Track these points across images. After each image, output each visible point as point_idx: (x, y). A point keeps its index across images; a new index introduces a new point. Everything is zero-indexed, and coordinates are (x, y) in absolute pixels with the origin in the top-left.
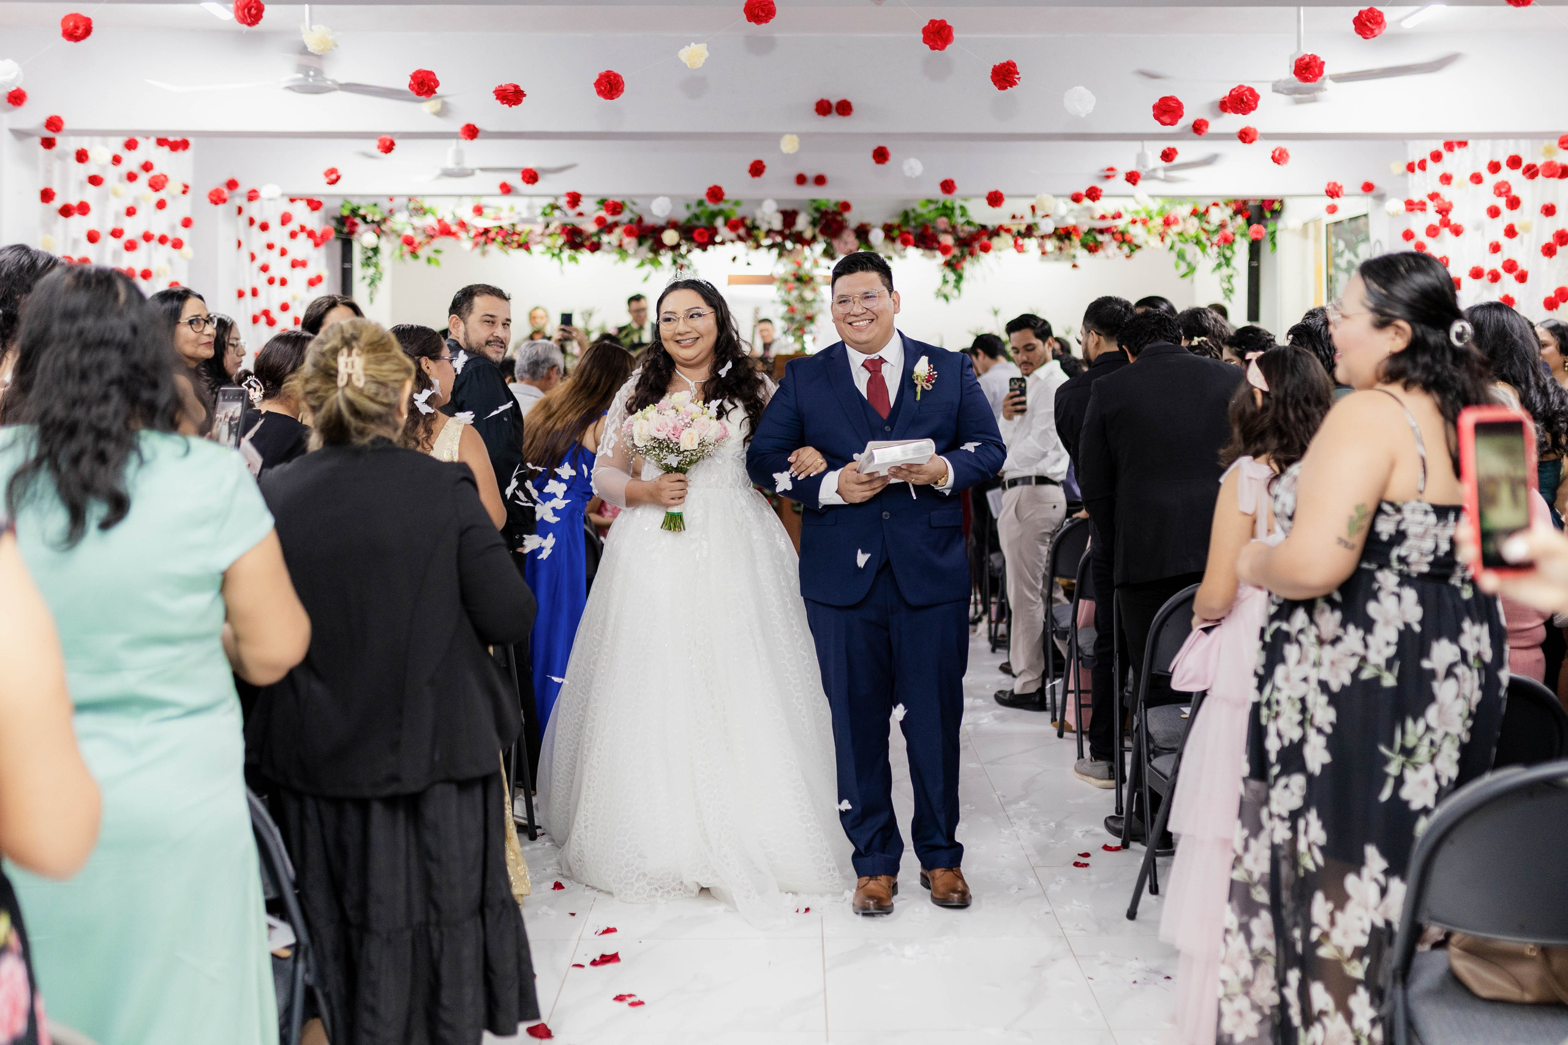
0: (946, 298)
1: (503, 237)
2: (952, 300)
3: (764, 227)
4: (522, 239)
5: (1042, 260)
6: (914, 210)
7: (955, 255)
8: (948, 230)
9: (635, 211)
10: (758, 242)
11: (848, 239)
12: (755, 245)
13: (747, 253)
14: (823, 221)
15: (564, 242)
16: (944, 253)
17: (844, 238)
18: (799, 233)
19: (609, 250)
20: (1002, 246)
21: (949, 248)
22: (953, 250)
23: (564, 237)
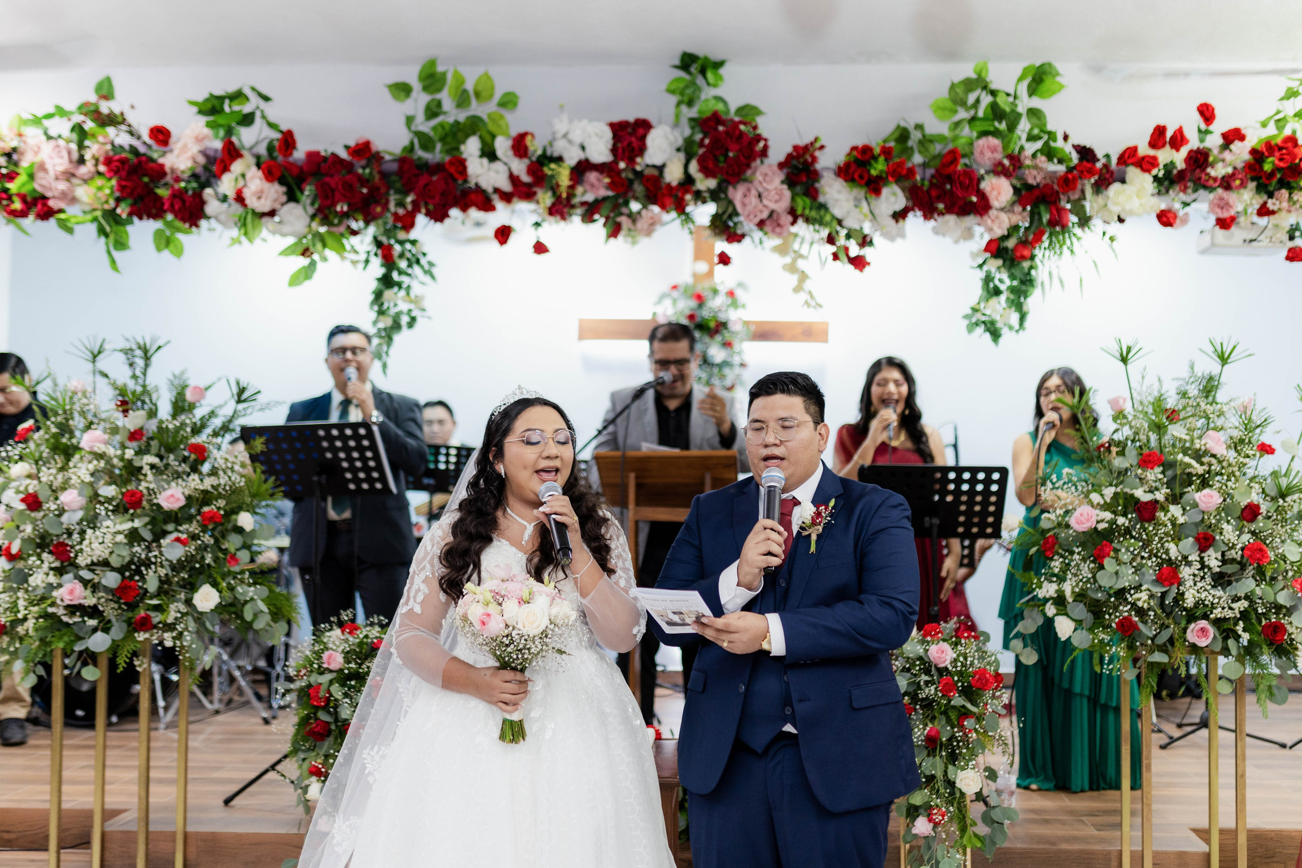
0: (995, 334)
2: (1004, 335)
3: (572, 157)
6: (917, 126)
7: (1015, 228)
8: (1000, 169)
9: (272, 119)
10: (560, 196)
11: (765, 185)
12: (553, 205)
13: (537, 224)
14: (707, 141)
15: (118, 194)
16: (989, 222)
17: (756, 183)
18: (653, 176)
19: (222, 217)
20: (1128, 207)
21: (1002, 209)
22: (1011, 215)
23: (118, 183)
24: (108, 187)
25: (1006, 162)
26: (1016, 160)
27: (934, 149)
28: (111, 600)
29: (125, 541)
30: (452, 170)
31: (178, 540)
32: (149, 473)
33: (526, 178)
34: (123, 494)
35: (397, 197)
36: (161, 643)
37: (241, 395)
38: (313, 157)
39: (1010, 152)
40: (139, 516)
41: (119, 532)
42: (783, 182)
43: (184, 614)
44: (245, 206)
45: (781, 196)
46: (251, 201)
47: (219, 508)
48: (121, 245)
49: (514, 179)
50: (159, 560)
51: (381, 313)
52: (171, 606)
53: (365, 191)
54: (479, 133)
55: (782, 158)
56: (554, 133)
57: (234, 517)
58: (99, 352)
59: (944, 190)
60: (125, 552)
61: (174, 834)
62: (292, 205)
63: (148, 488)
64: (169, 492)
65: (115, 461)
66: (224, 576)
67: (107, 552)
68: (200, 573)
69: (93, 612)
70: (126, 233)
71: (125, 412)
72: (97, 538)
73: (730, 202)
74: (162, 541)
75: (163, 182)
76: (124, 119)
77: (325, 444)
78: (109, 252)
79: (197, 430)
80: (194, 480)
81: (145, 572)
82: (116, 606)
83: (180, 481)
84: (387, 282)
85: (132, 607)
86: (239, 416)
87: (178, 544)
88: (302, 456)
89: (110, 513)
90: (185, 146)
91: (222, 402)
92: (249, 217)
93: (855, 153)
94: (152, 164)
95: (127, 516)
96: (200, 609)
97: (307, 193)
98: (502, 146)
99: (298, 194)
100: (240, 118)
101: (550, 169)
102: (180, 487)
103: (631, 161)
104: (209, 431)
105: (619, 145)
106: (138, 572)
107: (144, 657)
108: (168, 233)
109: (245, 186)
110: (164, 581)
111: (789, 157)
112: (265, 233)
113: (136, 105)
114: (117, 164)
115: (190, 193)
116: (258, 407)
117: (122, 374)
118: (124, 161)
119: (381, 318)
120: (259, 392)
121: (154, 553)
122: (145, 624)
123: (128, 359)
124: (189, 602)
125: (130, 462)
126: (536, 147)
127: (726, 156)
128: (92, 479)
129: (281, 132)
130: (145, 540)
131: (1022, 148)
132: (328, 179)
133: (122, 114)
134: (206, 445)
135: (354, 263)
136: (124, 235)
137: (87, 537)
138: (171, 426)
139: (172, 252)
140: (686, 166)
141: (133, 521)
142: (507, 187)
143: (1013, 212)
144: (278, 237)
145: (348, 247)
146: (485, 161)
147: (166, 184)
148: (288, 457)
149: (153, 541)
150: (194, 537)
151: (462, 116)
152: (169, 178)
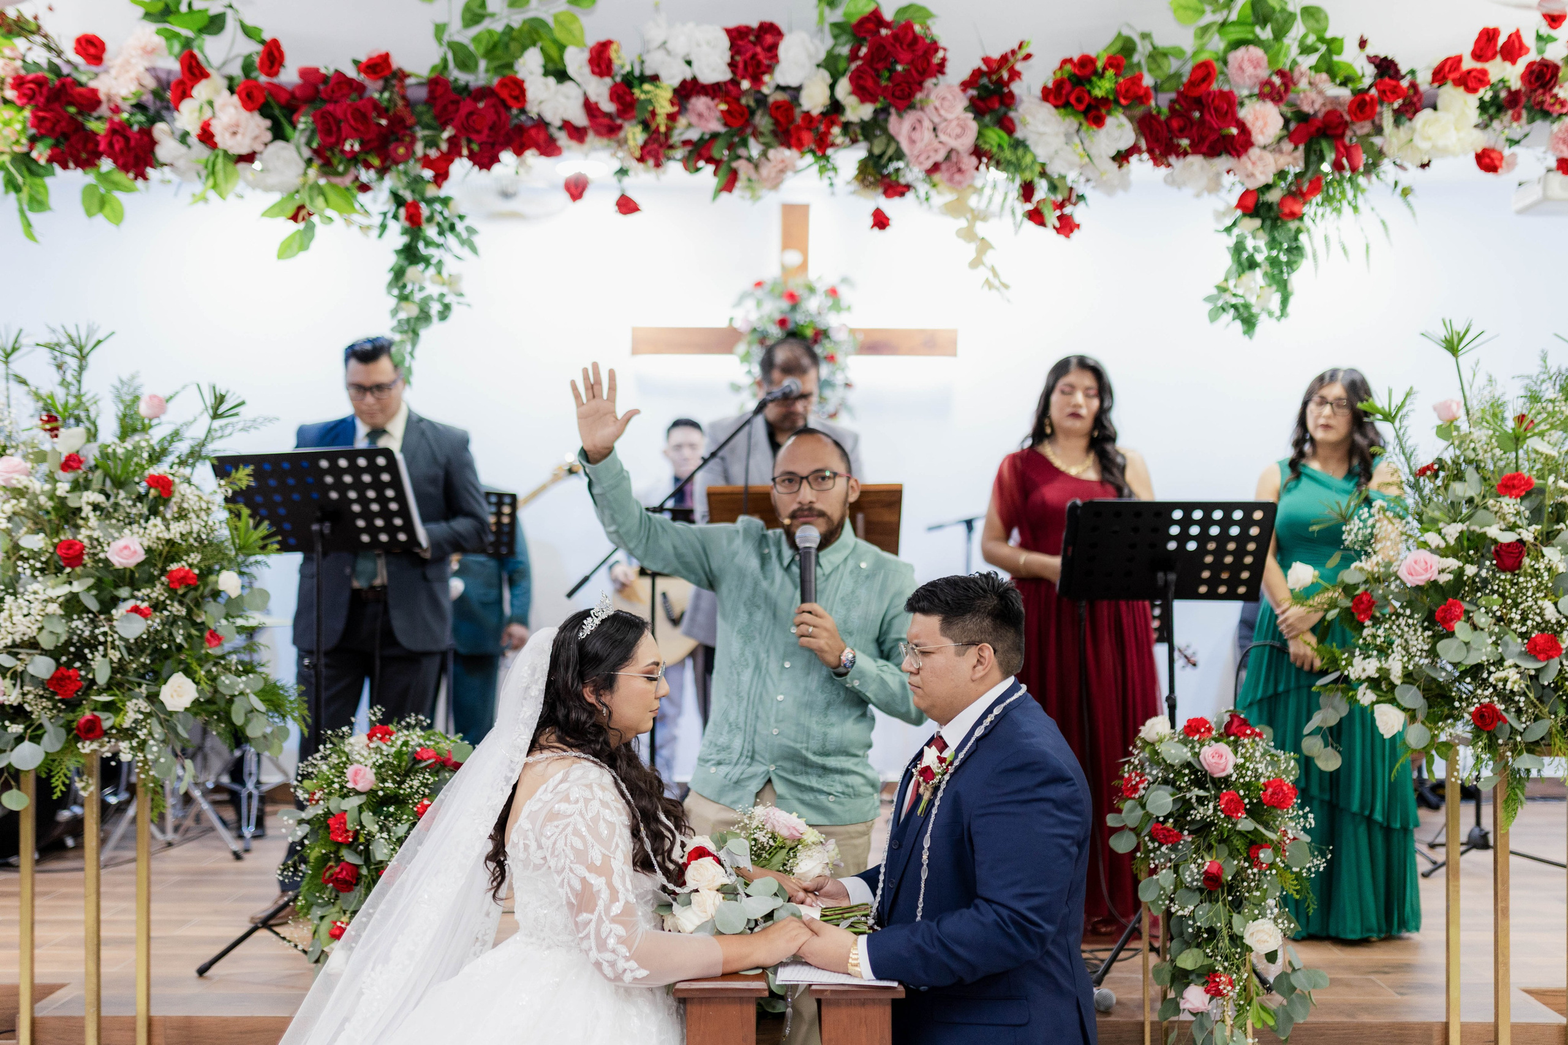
0: (1249, 322)
3: (673, 75)
7: (1282, 174)
8: (1267, 89)
9: (249, 22)
10: (657, 130)
11: (942, 112)
12: (646, 144)
13: (622, 172)
14: (864, 51)
15: (33, 131)
16: (1249, 166)
17: (930, 110)
18: (785, 102)
19: (181, 163)
20: (1441, 143)
21: (1265, 147)
22: (1277, 156)
23: (33, 113)
24: (18, 120)
25: (1277, 80)
26: (1287, 77)
27: (1172, 65)
28: (42, 697)
29: (61, 612)
30: (504, 94)
31: (136, 610)
32: (91, 515)
33: (608, 106)
34: (55, 546)
35: (427, 132)
36: (115, 755)
37: (218, 408)
38: (309, 74)
39: (1280, 66)
40: (79, 577)
41: (52, 600)
42: (966, 109)
43: (148, 715)
44: (213, 146)
45: (964, 128)
46: (223, 139)
47: (191, 565)
48: (38, 203)
49: (590, 108)
50: (110, 639)
51: (404, 298)
52: (128, 703)
53: (384, 122)
54: (540, 44)
55: (965, 75)
56: (645, 43)
57: (212, 578)
58: (14, 350)
59: (1190, 119)
60: (61, 629)
61: (133, 1020)
62: (280, 144)
63: (90, 538)
64: (121, 543)
65: (43, 500)
66: (202, 660)
67: (35, 627)
68: (167, 658)
69: (18, 713)
70: (45, 187)
71: (54, 432)
72: (20, 608)
73: (891, 139)
74: (114, 612)
75: (95, 114)
76: (39, 28)
77: (329, 480)
78: (22, 213)
79: (156, 457)
80: (155, 526)
81: (90, 656)
82: (49, 704)
83: (135, 527)
84: (410, 254)
85: (73, 705)
86: (213, 439)
87: (137, 616)
88: (296, 497)
89: (37, 573)
90: (128, 62)
91: (191, 419)
92: (220, 160)
93: (1068, 67)
94: (79, 89)
95: (62, 577)
96: (169, 708)
97: (301, 126)
98: (576, 60)
99: (288, 129)
100: (205, 21)
101: (643, 92)
102: (136, 536)
103: (757, 80)
104: (172, 458)
105: (738, 58)
106: (80, 656)
107: (90, 775)
108: (102, 190)
109: (214, 116)
110: (119, 668)
111: (977, 74)
112: (240, 186)
113: (54, 6)
114: (32, 86)
115: (136, 128)
116: (240, 426)
117: (46, 380)
118: (40, 82)
119: (404, 304)
120: (242, 403)
121: (102, 629)
122: (92, 730)
123: (55, 358)
124: (153, 698)
125: (62, 500)
126: (623, 60)
127: (892, 71)
128: (10, 525)
129: (263, 42)
130: (89, 611)
131: (1294, 62)
132: (330, 107)
133: (36, 18)
134: (171, 478)
135: (365, 229)
136: (41, 190)
137: (6, 606)
138: (120, 451)
139: (107, 217)
140: (832, 87)
141: (70, 583)
142: (580, 119)
143: (1281, 152)
144: (259, 193)
145: (357, 206)
146: (551, 80)
147: (99, 118)
148: (277, 498)
149: (101, 612)
150: (158, 606)
151: (517, 20)
152: (104, 110)
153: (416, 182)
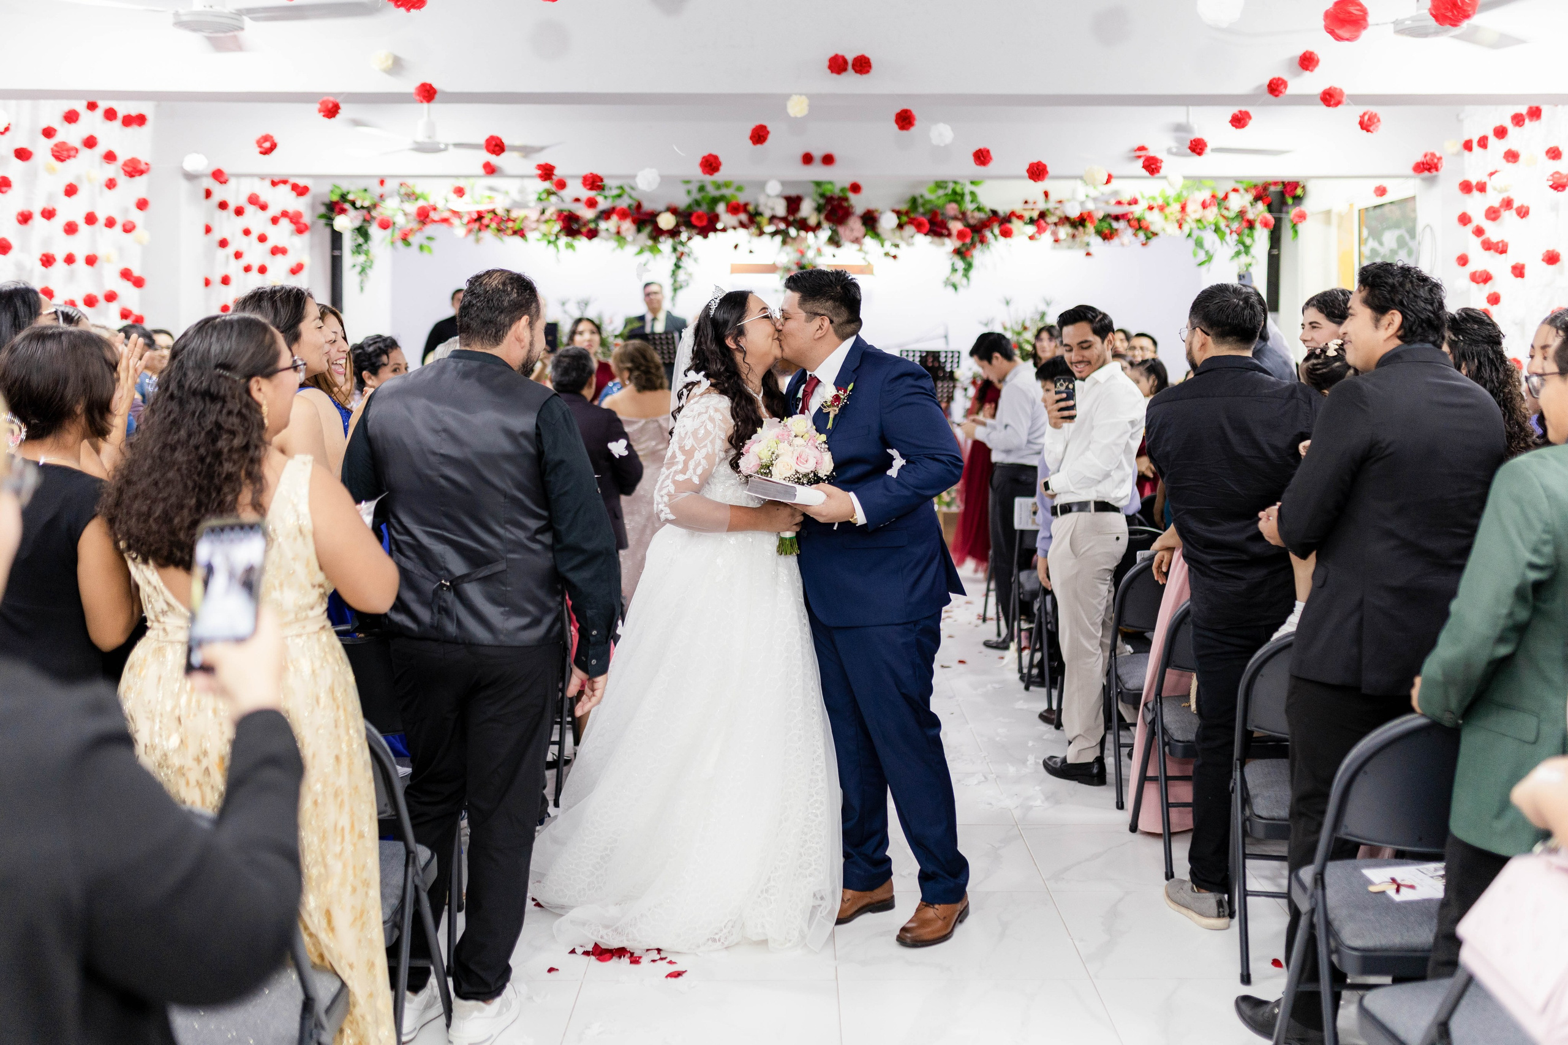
0: (955, 286)
1: (498, 224)
2: (961, 290)
4: (517, 226)
5: (1054, 248)
6: (922, 196)
7: (964, 242)
8: (957, 216)
9: (631, 194)
10: (761, 228)
11: (853, 225)
12: (758, 232)
13: (750, 240)
14: (828, 206)
15: (560, 228)
16: (952, 240)
17: (849, 224)
18: (803, 220)
19: (606, 238)
21: (958, 235)
22: (962, 237)
23: (560, 224)
24: (557, 227)
25: (960, 216)
26: (964, 214)
27: (928, 207)
33: (745, 221)
39: (962, 209)
42: (861, 223)
45: (860, 229)
46: (622, 232)
49: (740, 221)
54: (725, 202)
55: (862, 214)
56: (760, 204)
62: (639, 234)
73: (837, 232)
84: (677, 266)
92: (621, 238)
99: (641, 229)
101: (758, 218)
103: (794, 214)
105: (789, 208)
115: (592, 228)
126: (752, 209)
129: (636, 201)
131: (967, 208)
135: (662, 258)
136: (559, 241)
139: (572, 250)
140: (818, 216)
142: (736, 224)
145: (662, 252)
147: (580, 223)
151: (717, 194)
152: (582, 221)
153: (682, 243)
